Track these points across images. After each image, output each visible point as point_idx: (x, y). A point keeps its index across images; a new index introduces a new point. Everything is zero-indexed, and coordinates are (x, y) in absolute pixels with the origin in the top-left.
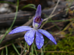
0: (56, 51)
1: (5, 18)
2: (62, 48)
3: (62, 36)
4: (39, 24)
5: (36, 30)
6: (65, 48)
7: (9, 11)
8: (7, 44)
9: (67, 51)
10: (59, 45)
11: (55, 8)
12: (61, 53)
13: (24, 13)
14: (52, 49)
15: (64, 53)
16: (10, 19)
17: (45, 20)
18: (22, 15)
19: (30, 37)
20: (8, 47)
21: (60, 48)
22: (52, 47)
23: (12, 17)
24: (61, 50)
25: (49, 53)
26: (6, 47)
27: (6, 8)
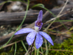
0: (61, 50)
1: (16, 16)
2: (67, 47)
3: (68, 36)
4: (39, 27)
5: (37, 32)
6: (69, 47)
7: (21, 9)
8: (17, 41)
9: (71, 50)
10: (65, 44)
11: (64, 8)
12: (65, 52)
13: (34, 12)
14: (57, 47)
15: (68, 52)
16: (21, 17)
17: (52, 19)
18: (32, 14)
19: (31, 38)
20: (17, 44)
21: (65, 47)
22: (58, 46)
23: (22, 16)
24: (65, 49)
25: (54, 51)
26: (16, 43)
27: (18, 6)
